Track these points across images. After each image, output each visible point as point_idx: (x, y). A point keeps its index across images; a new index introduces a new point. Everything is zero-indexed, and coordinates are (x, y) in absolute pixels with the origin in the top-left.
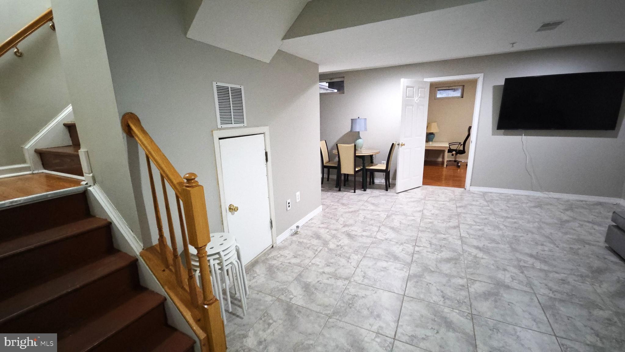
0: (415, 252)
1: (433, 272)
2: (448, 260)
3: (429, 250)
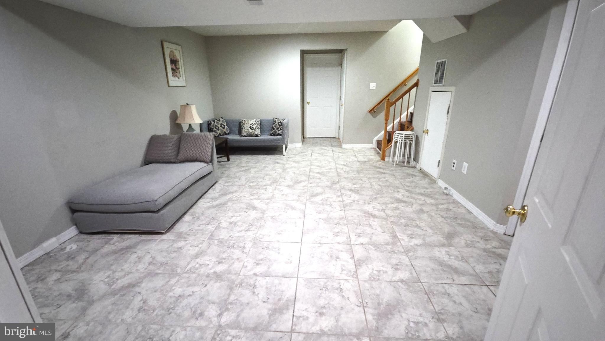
0: (341, 196)
1: (326, 187)
2: (317, 194)
3: (331, 200)
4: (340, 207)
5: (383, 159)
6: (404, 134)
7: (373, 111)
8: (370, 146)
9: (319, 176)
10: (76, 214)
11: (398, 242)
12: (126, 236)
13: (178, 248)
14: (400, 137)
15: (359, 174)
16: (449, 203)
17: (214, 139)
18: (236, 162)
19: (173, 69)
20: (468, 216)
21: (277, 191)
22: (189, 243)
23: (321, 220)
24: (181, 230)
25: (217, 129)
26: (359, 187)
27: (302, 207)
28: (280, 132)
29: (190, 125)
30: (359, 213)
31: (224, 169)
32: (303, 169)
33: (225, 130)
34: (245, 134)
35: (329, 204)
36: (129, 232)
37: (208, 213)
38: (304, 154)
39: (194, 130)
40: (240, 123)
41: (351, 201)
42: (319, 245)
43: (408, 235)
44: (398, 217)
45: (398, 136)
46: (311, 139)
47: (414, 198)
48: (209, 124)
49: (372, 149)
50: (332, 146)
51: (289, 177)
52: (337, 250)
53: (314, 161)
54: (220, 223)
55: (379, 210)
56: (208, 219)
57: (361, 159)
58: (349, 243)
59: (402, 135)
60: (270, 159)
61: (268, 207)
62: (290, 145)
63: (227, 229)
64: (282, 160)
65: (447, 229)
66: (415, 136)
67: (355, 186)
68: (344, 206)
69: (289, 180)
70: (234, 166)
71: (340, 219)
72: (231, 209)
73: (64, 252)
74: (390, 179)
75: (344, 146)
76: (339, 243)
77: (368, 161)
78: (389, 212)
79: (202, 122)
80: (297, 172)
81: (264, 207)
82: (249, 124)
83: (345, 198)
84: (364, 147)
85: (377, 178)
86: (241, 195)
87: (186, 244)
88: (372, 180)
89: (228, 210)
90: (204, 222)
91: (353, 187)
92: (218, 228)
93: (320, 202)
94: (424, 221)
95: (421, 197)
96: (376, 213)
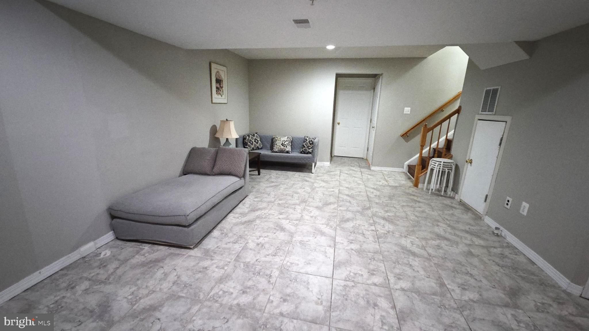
0: (373, 225)
4: (374, 237)
5: (416, 185)
6: (442, 162)
7: (406, 136)
8: (400, 170)
9: (348, 198)
10: (115, 220)
11: (448, 293)
12: (156, 247)
13: (204, 268)
14: (438, 164)
15: (391, 200)
16: (502, 247)
17: (248, 155)
18: (266, 177)
19: (217, 88)
20: (530, 267)
21: (305, 212)
22: (215, 263)
23: (353, 251)
24: (209, 247)
25: (251, 144)
26: (393, 216)
27: (332, 233)
28: (310, 150)
29: (227, 139)
30: (396, 248)
31: (254, 183)
32: (332, 190)
33: (258, 145)
34: (277, 150)
35: (361, 232)
36: (159, 243)
37: (236, 229)
38: (333, 173)
39: (230, 144)
40: (272, 139)
41: (386, 232)
42: (353, 284)
43: (459, 284)
44: (443, 258)
45: (436, 163)
46: (339, 159)
47: (458, 236)
48: (244, 139)
49: (403, 174)
50: (360, 166)
51: (318, 197)
52: (374, 294)
53: (343, 182)
54: (247, 243)
55: (418, 246)
56: (235, 237)
57: (392, 183)
58: (386, 285)
59: (440, 163)
60: (299, 176)
61: (296, 229)
62: (318, 164)
63: (254, 250)
64: (310, 178)
65: (507, 282)
66: (455, 165)
67: (389, 214)
68: (378, 238)
69: (318, 200)
70: (263, 180)
71: (375, 253)
72: (259, 228)
73: (98, 258)
74: (428, 210)
75: (373, 168)
76: (375, 285)
77: (399, 187)
78: (431, 251)
79: (239, 137)
80: (326, 193)
81: (292, 229)
82: (281, 141)
83: (379, 227)
84: (393, 170)
85: (411, 207)
86: (270, 213)
87: (212, 264)
88: (407, 209)
89: (256, 229)
90: (232, 240)
91: (387, 215)
92: (245, 248)
93: (352, 230)
94: (476, 267)
95: (467, 235)
96: (415, 249)
